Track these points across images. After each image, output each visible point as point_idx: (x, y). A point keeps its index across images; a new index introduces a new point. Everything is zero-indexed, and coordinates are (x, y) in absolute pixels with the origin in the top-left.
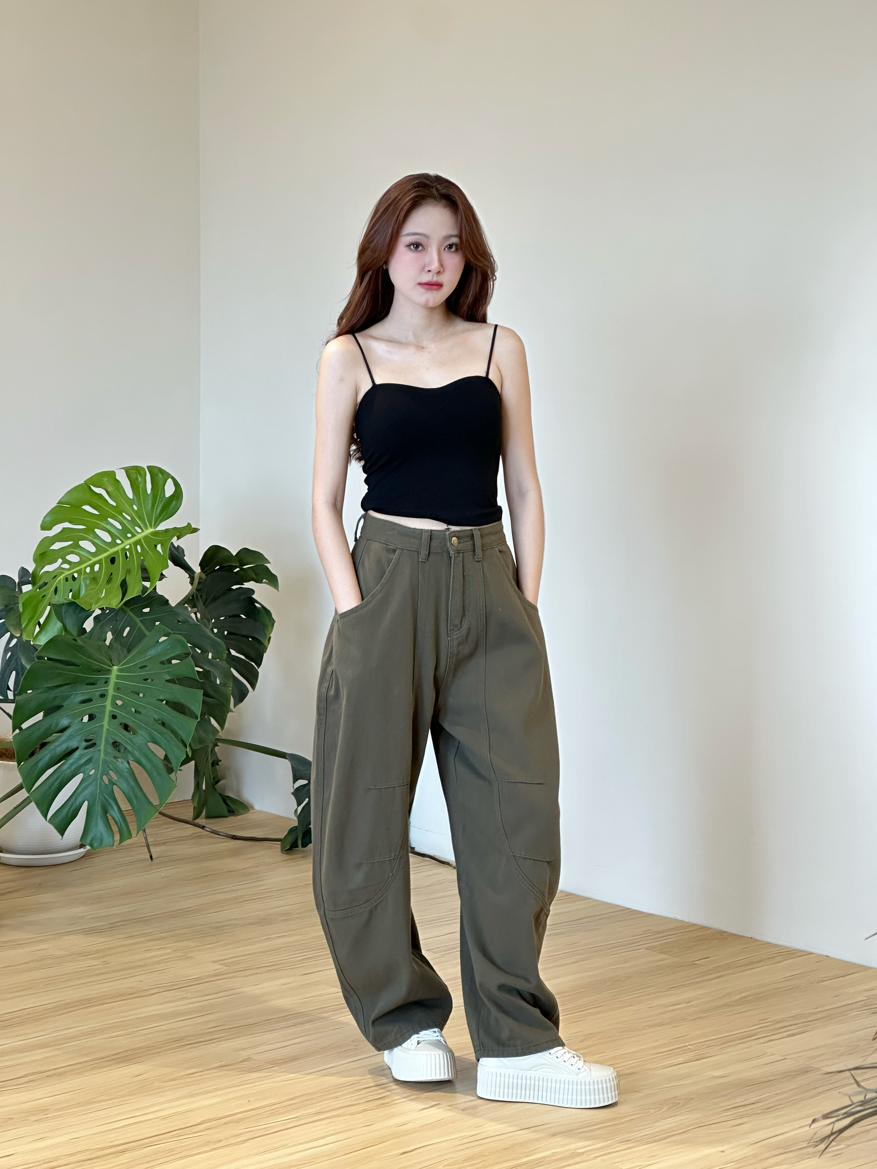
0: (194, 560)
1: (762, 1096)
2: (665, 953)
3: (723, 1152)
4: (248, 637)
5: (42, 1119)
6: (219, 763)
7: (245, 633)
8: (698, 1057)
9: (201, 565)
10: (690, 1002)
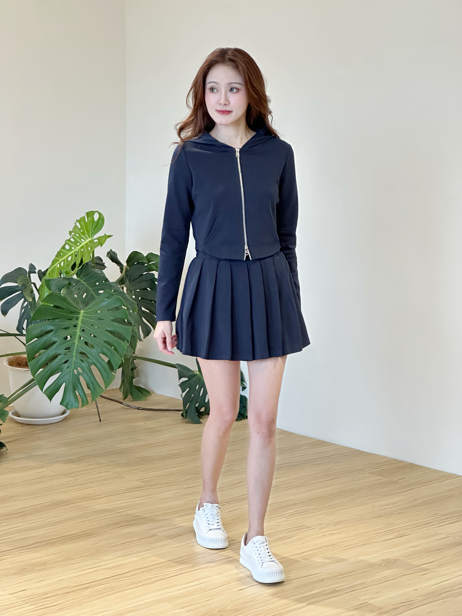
0: (123, 260)
1: (437, 558)
2: (380, 476)
3: (416, 590)
4: (151, 301)
5: (42, 569)
6: (136, 369)
7: (150, 299)
8: (401, 535)
9: (126, 262)
10: (395, 504)
